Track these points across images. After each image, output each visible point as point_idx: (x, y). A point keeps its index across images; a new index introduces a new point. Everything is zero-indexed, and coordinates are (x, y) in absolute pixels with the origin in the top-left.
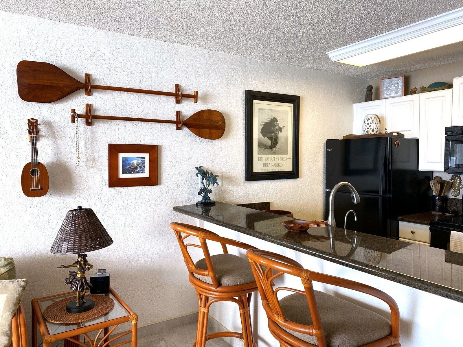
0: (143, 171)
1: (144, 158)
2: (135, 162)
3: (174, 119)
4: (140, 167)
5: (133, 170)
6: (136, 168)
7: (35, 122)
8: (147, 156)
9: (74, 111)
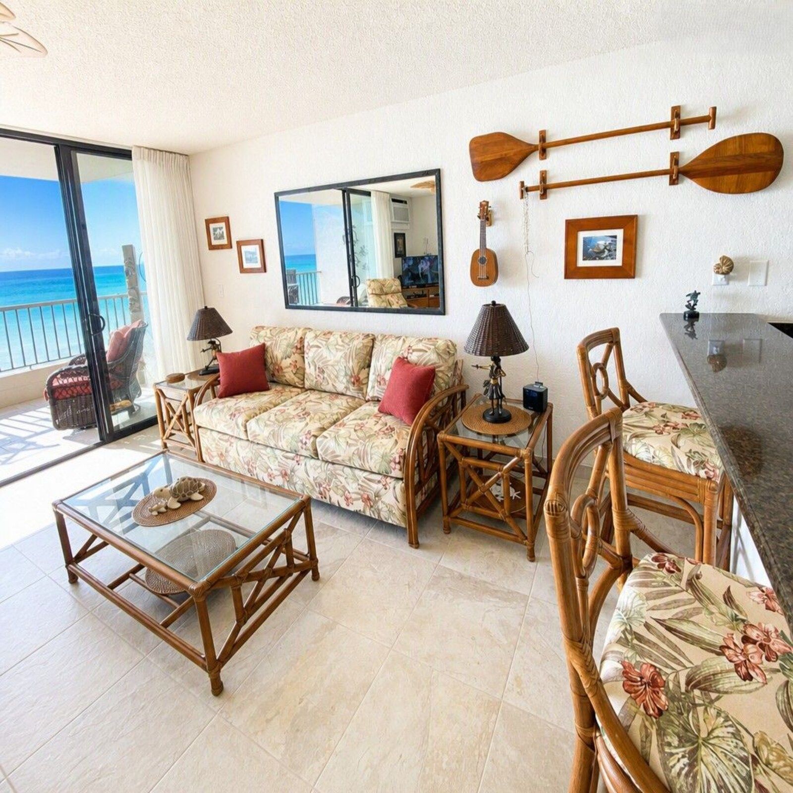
0: (612, 256)
1: (615, 237)
2: (601, 243)
3: (666, 165)
4: (609, 251)
5: (598, 255)
6: (603, 252)
7: (485, 205)
8: (619, 233)
9: (522, 183)
